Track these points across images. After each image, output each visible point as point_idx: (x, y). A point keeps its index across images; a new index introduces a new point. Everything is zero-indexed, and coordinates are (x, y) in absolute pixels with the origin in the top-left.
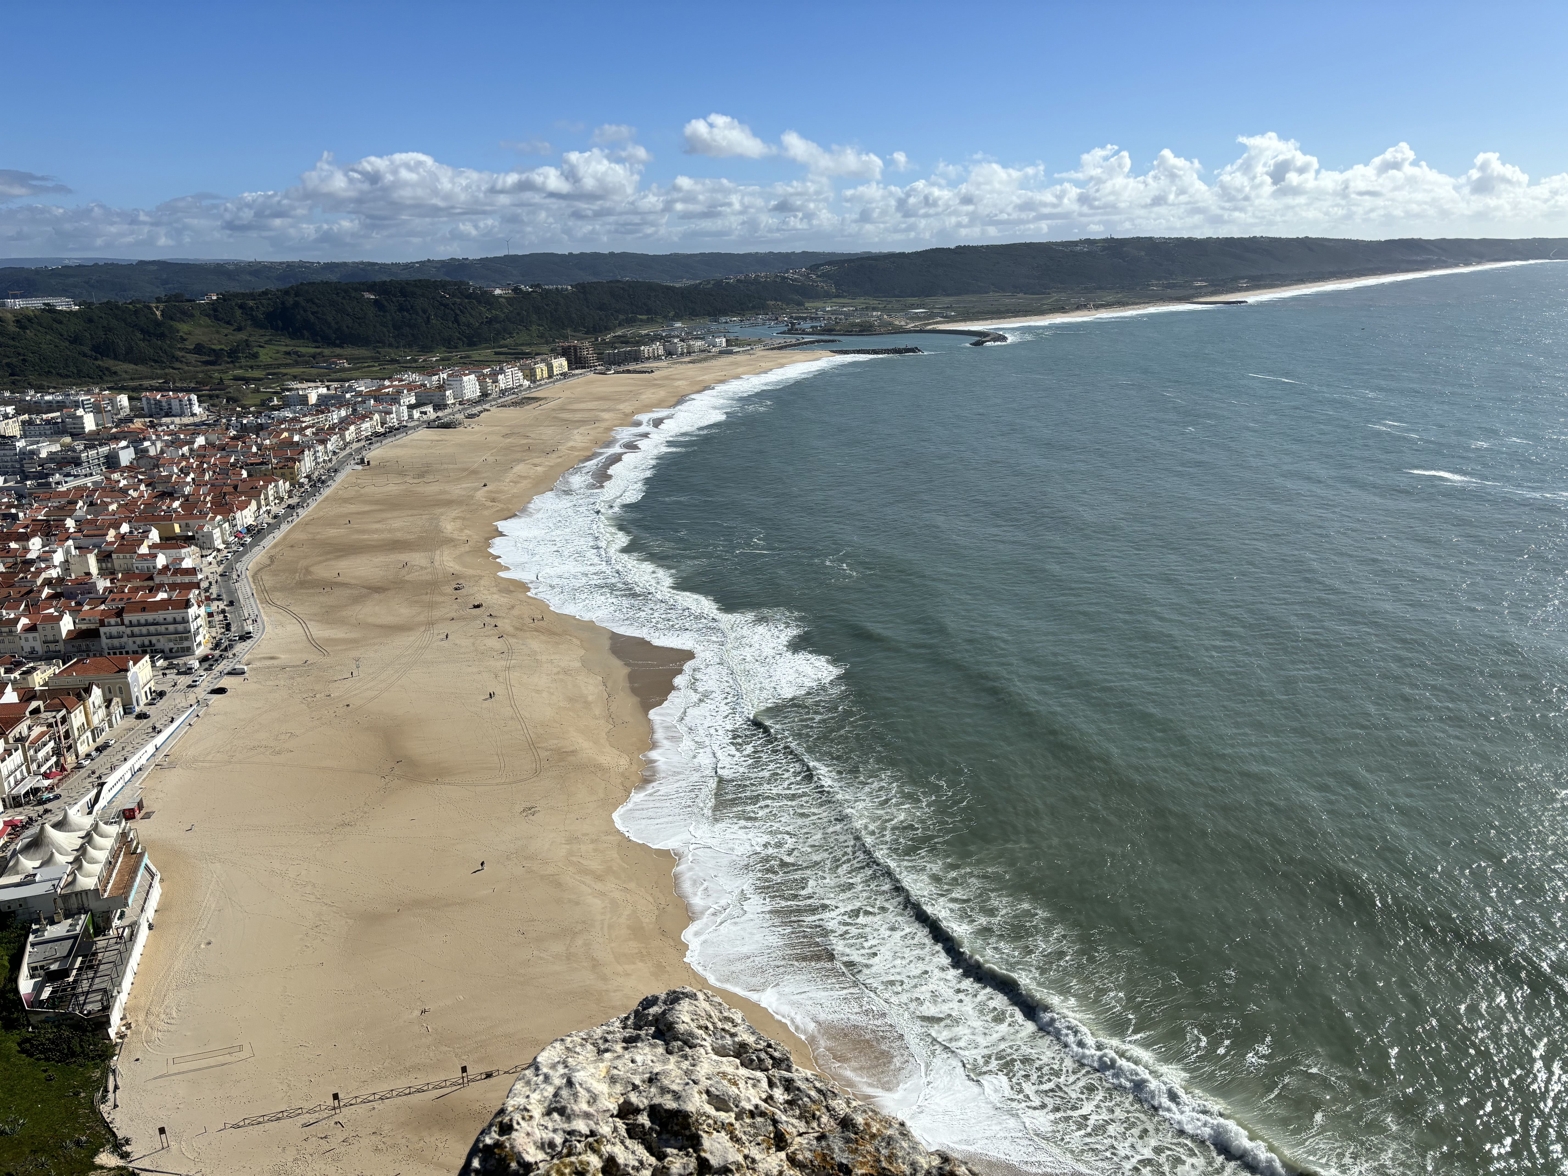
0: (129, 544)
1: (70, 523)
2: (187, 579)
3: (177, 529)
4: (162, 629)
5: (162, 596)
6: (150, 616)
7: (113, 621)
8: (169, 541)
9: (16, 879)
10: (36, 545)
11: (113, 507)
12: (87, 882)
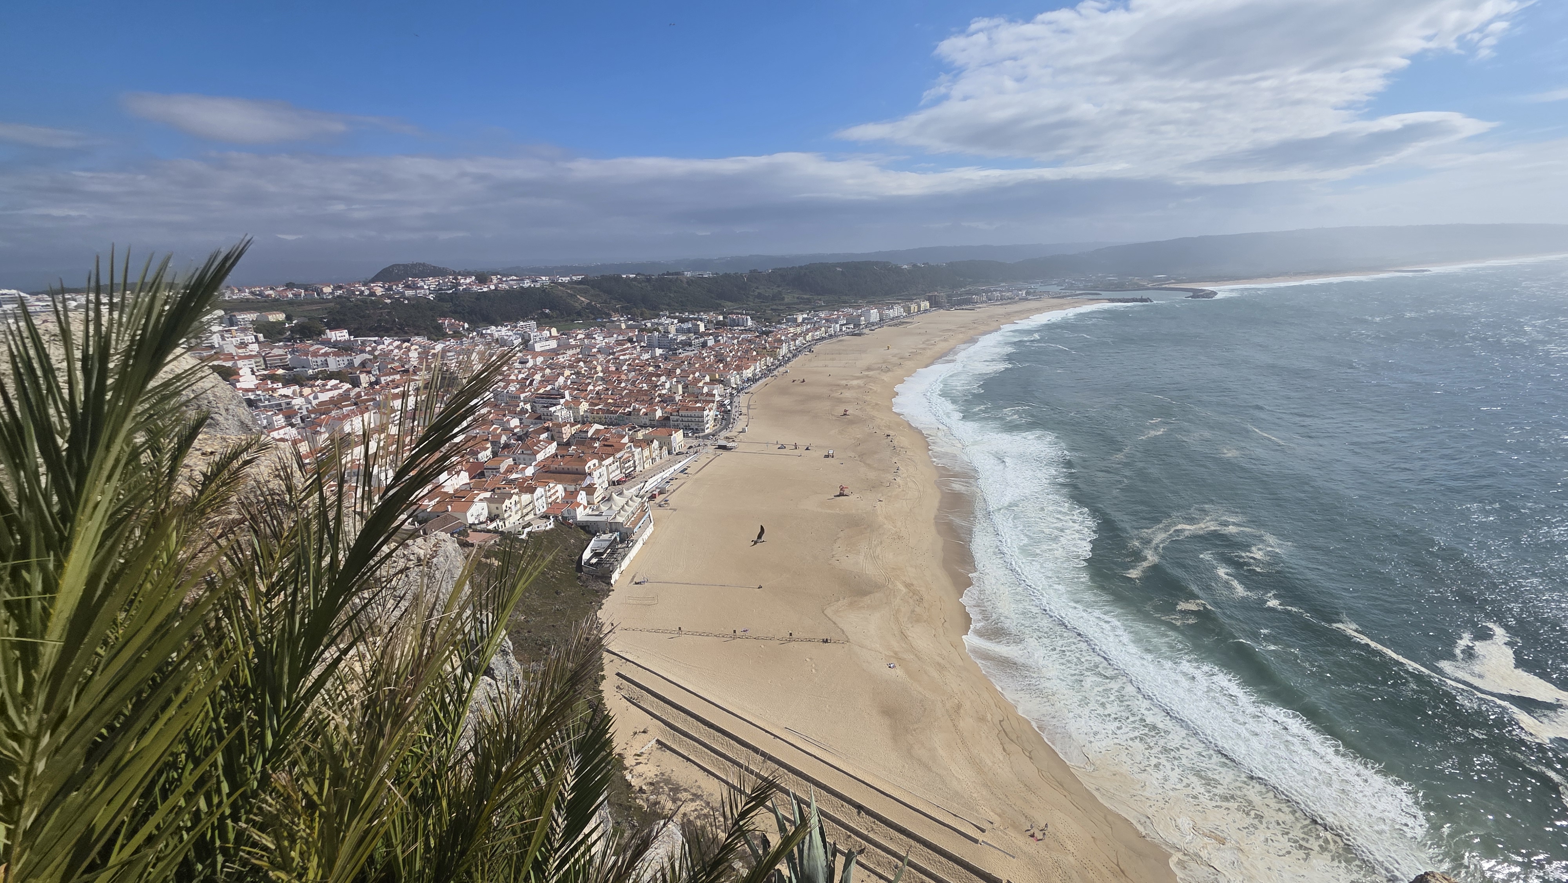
0: (696, 381)
1: (678, 371)
2: (711, 399)
3: (717, 376)
4: (693, 419)
5: (699, 405)
6: (689, 413)
7: (675, 414)
8: (713, 381)
9: (597, 513)
10: (663, 379)
11: (697, 366)
12: (620, 519)
